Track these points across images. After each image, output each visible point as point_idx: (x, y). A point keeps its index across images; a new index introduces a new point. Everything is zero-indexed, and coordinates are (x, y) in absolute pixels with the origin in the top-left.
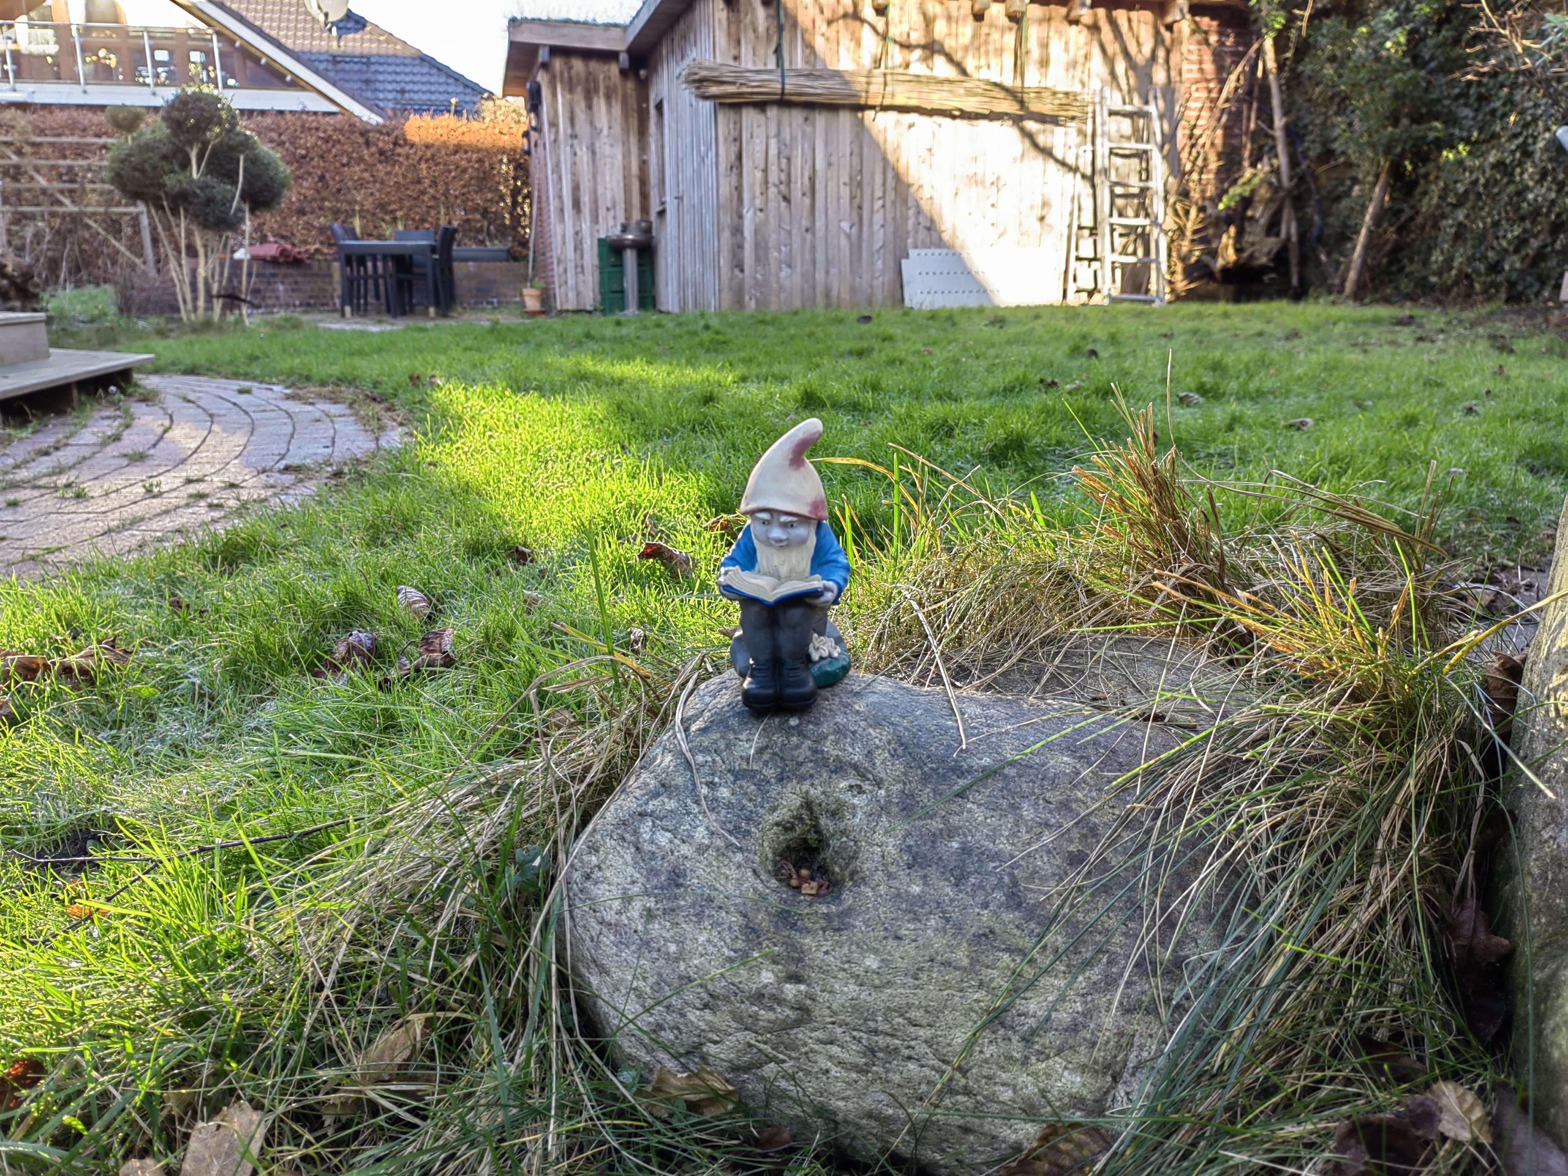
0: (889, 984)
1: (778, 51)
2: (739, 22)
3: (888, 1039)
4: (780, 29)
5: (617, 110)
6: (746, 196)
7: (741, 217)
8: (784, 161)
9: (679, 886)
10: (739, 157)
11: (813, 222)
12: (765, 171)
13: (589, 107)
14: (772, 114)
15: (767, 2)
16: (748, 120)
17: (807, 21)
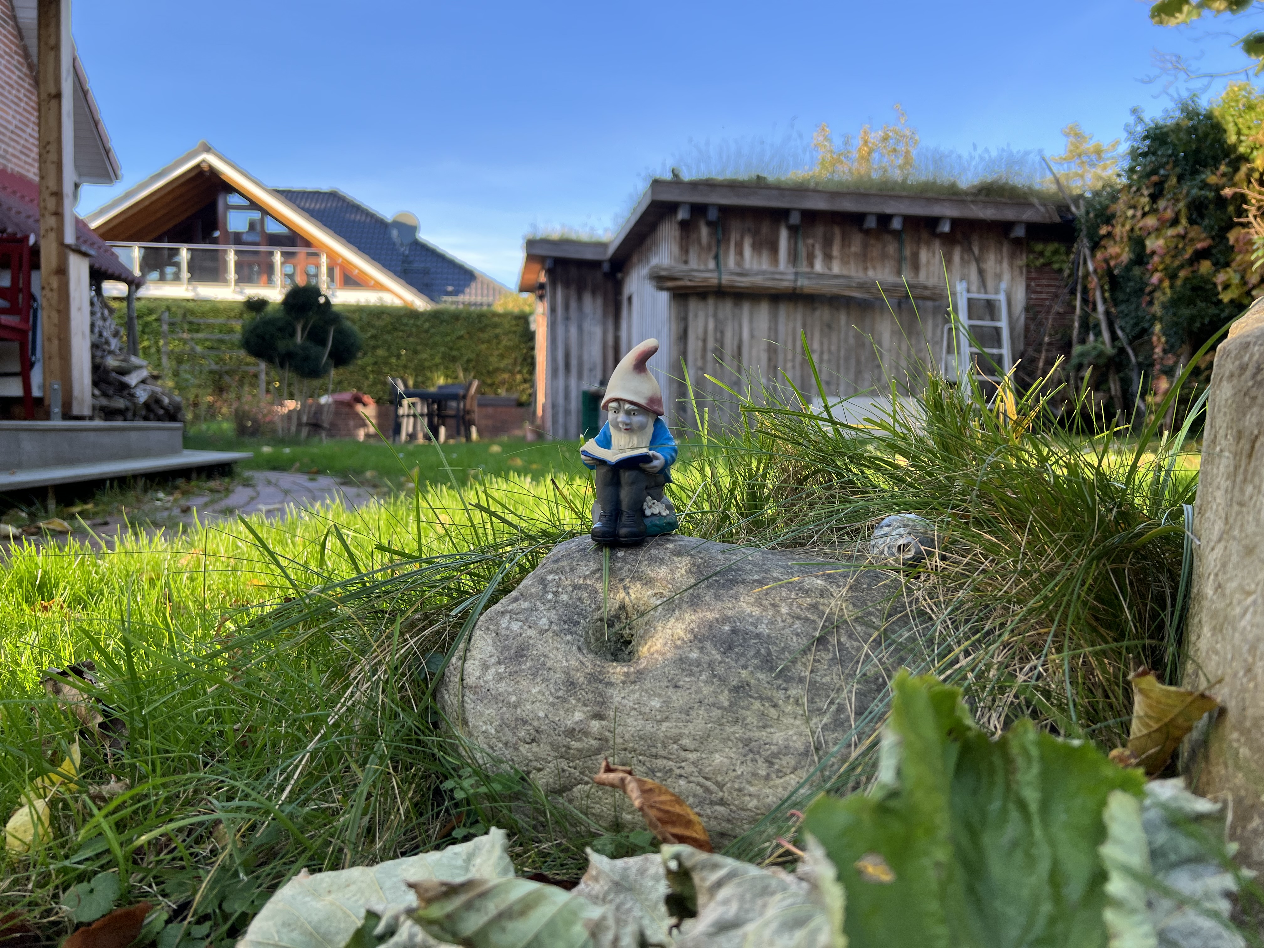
0: (667, 719)
1: (716, 257)
2: (688, 237)
3: (665, 761)
4: (718, 243)
5: (600, 302)
6: (690, 358)
8: (719, 335)
9: (522, 656)
10: (686, 331)
12: (705, 341)
13: (580, 299)
14: (711, 302)
15: (709, 224)
16: (693, 305)
17: (738, 237)
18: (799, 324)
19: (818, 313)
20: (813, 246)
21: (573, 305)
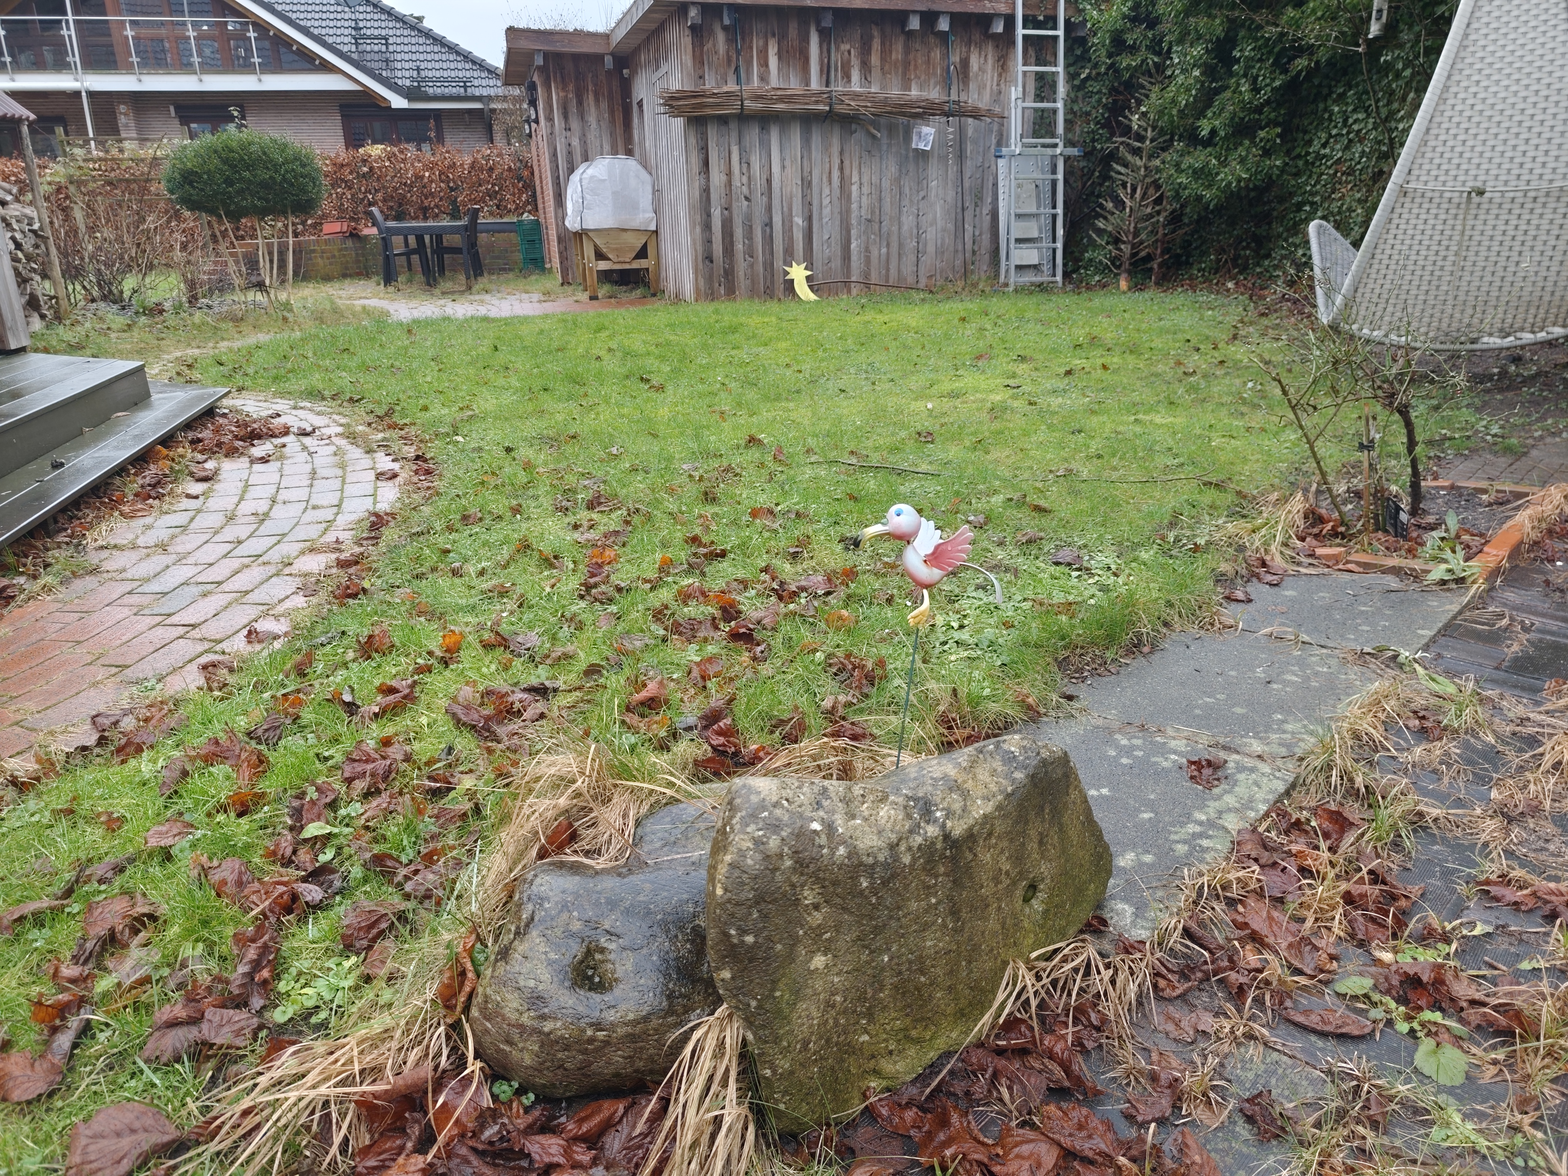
1: (737, 70)
2: (702, 45)
4: (738, 53)
5: (604, 105)
6: (714, 196)
7: (709, 215)
8: (745, 166)
10: (706, 163)
11: (771, 218)
12: (729, 174)
13: (580, 103)
14: (733, 125)
15: (725, 28)
16: (712, 132)
17: (761, 43)
18: (835, 149)
19: (856, 136)
20: (849, 52)
21: (573, 109)
